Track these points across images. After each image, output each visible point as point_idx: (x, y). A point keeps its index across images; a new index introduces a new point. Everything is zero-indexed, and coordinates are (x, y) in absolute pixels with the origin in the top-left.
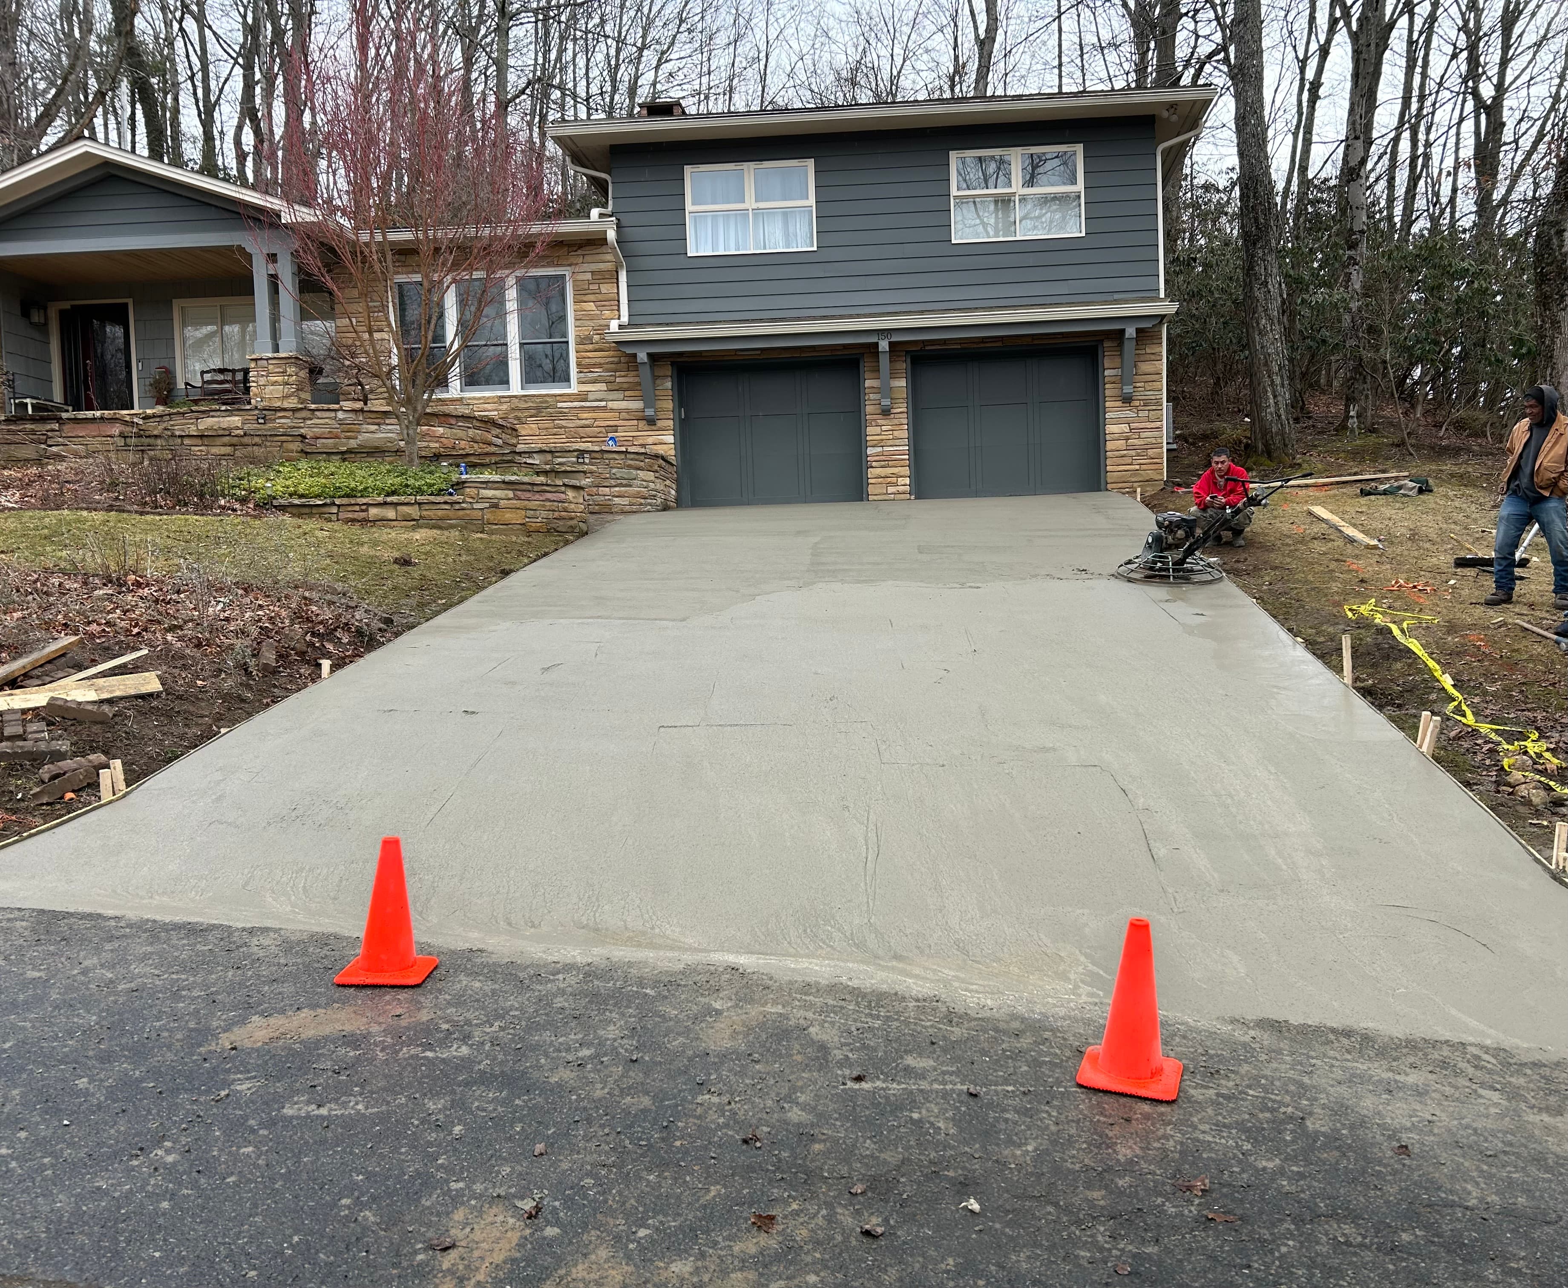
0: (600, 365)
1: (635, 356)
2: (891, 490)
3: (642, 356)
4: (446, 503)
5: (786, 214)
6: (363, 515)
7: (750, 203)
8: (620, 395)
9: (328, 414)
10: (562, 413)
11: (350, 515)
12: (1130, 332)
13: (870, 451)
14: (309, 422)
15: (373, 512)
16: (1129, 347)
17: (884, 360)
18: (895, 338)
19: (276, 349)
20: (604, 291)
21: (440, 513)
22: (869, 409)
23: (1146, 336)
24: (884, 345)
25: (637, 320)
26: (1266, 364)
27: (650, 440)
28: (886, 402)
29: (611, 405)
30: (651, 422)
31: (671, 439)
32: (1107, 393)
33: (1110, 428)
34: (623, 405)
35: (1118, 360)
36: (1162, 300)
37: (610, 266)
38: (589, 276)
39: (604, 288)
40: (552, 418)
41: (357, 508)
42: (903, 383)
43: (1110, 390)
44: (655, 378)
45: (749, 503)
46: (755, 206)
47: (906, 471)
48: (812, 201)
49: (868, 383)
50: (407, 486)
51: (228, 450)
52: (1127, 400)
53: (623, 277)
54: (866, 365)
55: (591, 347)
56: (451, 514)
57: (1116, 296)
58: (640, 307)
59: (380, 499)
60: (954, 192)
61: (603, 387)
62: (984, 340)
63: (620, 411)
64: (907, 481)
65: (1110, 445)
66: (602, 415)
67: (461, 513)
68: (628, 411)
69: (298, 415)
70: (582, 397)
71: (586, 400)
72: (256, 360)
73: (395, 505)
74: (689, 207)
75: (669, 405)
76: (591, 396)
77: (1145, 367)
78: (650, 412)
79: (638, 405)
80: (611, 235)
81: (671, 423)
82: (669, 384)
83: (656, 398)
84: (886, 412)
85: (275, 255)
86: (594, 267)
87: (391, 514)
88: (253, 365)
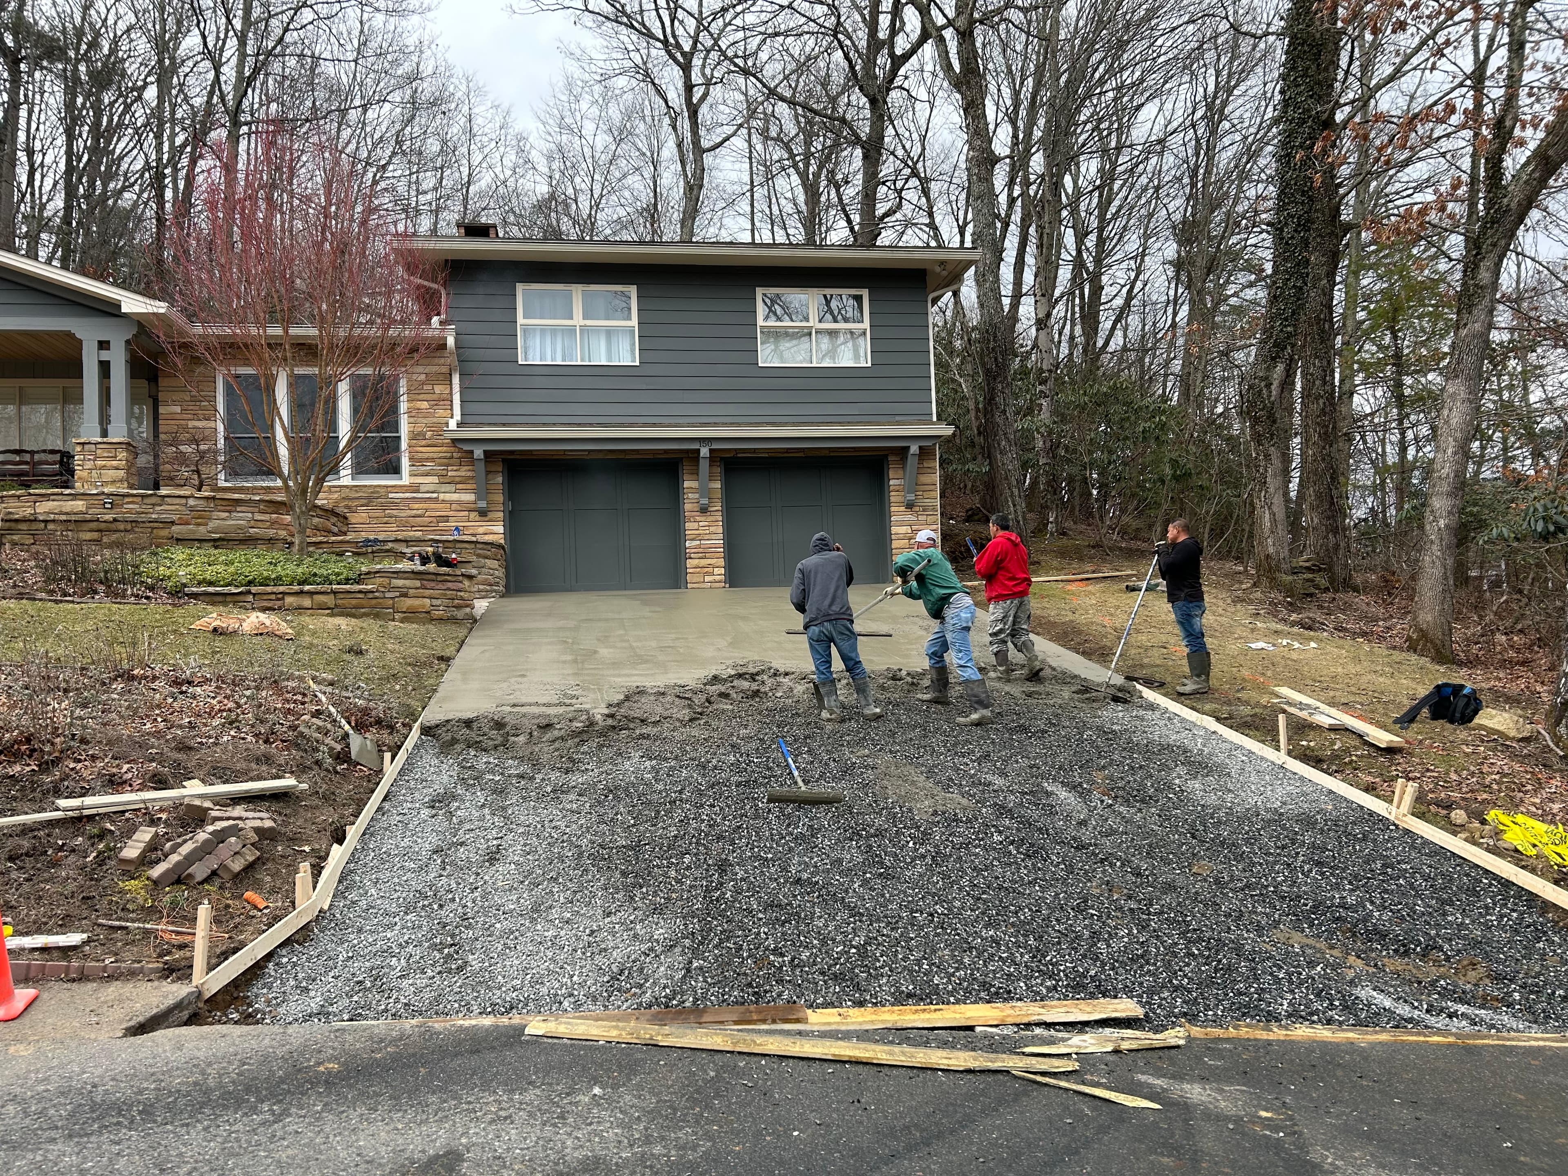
0: (432, 460)
1: (472, 452)
2: (707, 579)
3: (478, 453)
4: (360, 592)
5: (610, 333)
6: (279, 603)
7: (578, 320)
8: (452, 487)
9: (177, 501)
10: (394, 503)
11: (266, 604)
12: (914, 449)
13: (688, 544)
14: (158, 508)
15: (289, 600)
16: (912, 461)
17: (704, 465)
18: (715, 446)
19: (104, 434)
20: (437, 391)
21: (354, 602)
22: (687, 507)
23: (925, 453)
24: (704, 452)
25: (469, 419)
26: (1006, 478)
27: (481, 530)
28: (705, 501)
29: (442, 496)
30: (483, 513)
31: (501, 529)
32: (892, 499)
33: (894, 530)
34: (455, 497)
35: (901, 472)
36: (933, 423)
37: (445, 369)
38: (423, 377)
39: (438, 389)
40: (384, 507)
41: (273, 597)
42: (718, 485)
43: (894, 497)
44: (488, 473)
45: (571, 590)
46: (583, 322)
47: (721, 562)
48: (634, 322)
49: (686, 484)
50: (315, 575)
51: (95, 535)
52: (910, 506)
53: (456, 379)
54: (686, 468)
55: (424, 442)
56: (363, 602)
57: (898, 418)
58: (473, 408)
59: (296, 588)
60: (760, 322)
61: (435, 479)
62: (788, 450)
63: (451, 503)
64: (722, 571)
65: (895, 544)
66: (433, 506)
67: (374, 602)
68: (459, 503)
69: (146, 501)
70: (415, 488)
71: (418, 492)
72: (83, 444)
73: (311, 593)
74: (521, 320)
75: (500, 498)
76: (423, 488)
77: (925, 479)
78: (482, 504)
79: (471, 497)
80: (451, 341)
81: (501, 514)
82: (500, 479)
83: (488, 492)
84: (704, 510)
85: (108, 342)
86: (428, 369)
87: (307, 602)
88: (79, 448)
